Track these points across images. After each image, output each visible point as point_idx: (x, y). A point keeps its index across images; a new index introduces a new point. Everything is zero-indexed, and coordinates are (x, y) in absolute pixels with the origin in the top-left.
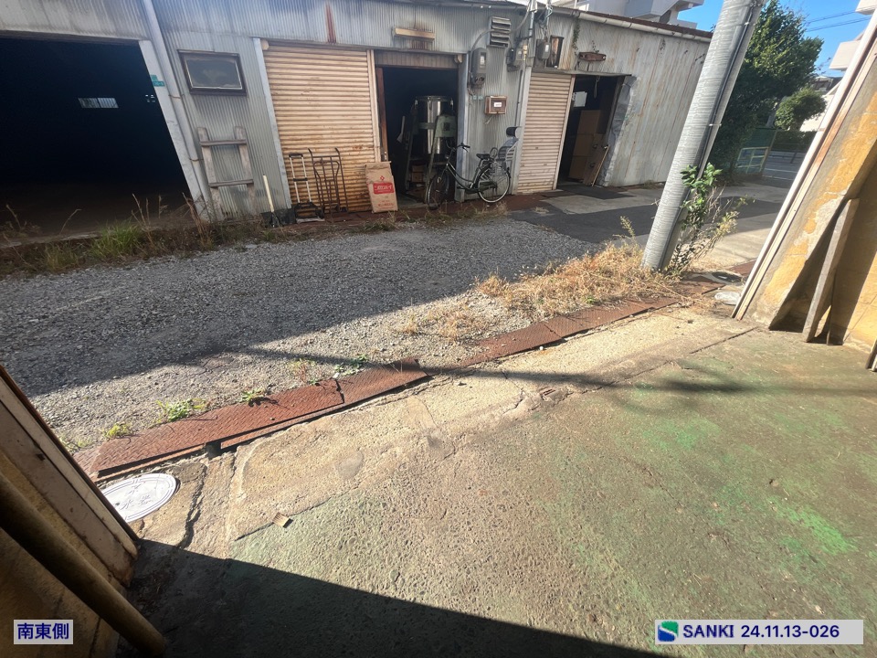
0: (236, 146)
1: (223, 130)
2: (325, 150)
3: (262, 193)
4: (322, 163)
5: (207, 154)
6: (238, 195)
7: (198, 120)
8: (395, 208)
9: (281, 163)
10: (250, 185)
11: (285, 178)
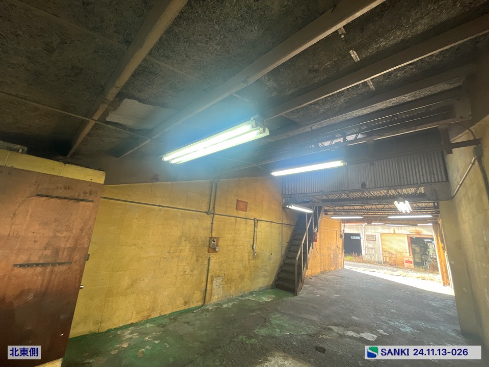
0: (372, 248)
1: (370, 246)
2: (393, 252)
3: (375, 257)
4: (392, 254)
5: (367, 249)
6: (371, 257)
7: (366, 244)
8: (413, 267)
9: (381, 252)
10: (373, 255)
11: (382, 256)
